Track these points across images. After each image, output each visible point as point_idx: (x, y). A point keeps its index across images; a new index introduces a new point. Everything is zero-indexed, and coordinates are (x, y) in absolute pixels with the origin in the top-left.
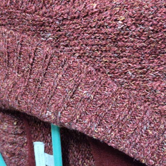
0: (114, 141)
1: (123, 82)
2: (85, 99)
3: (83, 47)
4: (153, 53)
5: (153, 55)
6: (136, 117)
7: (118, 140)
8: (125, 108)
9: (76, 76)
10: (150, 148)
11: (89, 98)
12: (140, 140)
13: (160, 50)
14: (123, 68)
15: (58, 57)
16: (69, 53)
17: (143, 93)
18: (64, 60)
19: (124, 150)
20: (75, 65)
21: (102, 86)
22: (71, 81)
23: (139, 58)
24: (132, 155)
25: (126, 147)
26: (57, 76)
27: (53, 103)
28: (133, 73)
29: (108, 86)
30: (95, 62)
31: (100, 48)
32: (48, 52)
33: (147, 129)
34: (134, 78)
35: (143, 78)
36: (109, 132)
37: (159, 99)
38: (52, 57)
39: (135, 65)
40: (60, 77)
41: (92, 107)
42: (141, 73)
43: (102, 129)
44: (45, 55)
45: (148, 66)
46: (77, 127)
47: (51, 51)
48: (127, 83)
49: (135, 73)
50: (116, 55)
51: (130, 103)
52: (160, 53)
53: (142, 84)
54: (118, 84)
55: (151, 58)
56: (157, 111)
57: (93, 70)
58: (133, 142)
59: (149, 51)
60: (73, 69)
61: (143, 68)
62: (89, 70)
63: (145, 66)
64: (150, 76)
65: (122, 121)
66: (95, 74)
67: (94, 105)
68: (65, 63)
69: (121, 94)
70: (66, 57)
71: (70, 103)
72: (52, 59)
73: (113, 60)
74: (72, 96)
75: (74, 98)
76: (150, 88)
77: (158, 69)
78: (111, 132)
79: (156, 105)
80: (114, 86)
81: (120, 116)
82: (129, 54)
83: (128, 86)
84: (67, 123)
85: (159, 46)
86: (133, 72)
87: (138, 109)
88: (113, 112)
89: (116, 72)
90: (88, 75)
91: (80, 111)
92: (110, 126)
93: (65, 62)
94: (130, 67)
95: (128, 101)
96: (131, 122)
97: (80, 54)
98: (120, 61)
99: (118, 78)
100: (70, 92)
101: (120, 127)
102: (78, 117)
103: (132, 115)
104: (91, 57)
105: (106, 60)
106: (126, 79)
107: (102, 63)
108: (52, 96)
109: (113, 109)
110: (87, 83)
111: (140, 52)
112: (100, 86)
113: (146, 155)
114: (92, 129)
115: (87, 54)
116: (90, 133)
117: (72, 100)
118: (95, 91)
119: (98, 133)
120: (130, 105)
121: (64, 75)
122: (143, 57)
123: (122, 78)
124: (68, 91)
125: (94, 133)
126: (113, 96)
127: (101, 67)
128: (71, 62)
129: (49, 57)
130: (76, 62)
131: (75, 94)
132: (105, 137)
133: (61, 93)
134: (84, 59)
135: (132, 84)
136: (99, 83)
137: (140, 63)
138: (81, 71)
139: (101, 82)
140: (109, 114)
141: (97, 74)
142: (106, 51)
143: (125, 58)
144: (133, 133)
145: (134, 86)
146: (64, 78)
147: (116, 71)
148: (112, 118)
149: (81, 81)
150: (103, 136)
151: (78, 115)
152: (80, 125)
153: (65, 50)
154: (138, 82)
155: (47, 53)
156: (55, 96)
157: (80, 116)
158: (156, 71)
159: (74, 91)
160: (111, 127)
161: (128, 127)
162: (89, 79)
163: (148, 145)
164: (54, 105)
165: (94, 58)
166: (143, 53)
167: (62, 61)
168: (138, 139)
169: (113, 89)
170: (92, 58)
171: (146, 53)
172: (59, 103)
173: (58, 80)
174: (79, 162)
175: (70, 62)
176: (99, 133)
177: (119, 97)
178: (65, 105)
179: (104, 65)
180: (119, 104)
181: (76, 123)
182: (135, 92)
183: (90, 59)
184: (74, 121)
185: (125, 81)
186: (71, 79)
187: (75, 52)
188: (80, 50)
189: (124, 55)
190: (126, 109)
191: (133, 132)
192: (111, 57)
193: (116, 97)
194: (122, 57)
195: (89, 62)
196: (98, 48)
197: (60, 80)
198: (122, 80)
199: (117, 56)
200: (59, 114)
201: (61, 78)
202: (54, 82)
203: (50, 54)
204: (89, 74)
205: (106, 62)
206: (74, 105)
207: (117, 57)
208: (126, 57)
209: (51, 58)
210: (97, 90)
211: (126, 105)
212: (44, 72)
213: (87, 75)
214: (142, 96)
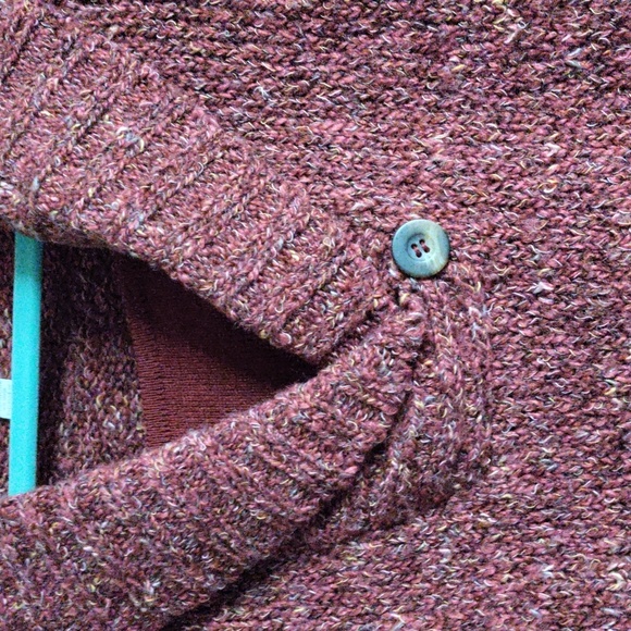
0: (189, 265)
1: (241, 118)
2: (121, 147)
3: (134, 5)
4: (329, 33)
5: (329, 40)
6: (261, 213)
7: (202, 266)
8: (232, 185)
9: (103, 84)
10: (287, 298)
11: (131, 147)
12: (261, 274)
13: (346, 25)
14: (246, 74)
15: (55, 29)
16: (93, 22)
17: (295, 151)
18: (72, 38)
19: (211, 296)
20: (102, 56)
21: (174, 122)
22: (84, 96)
23: (288, 44)
24: (232, 312)
25: (220, 287)
26: (44, 82)
27: (21, 155)
28: (270, 93)
29: (192, 124)
30: (166, 53)
31: (182, 9)
32: (25, 10)
33: (285, 246)
34: (274, 107)
35: (299, 110)
36: (180, 239)
37: (337, 169)
38: (37, 27)
39: (279, 68)
40: (53, 85)
41: (138, 172)
42: (294, 94)
43: (161, 231)
44: (16, 19)
45: (315, 72)
46: (86, 220)
47: (37, 9)
48: (252, 123)
49: (278, 94)
50: (226, 34)
51: (249, 172)
52: (346, 31)
53: (295, 125)
54: (227, 123)
55: (322, 48)
56: (326, 202)
57: (154, 76)
58: (242, 276)
59: (318, 26)
60: (97, 66)
61: (301, 78)
62: (143, 72)
63: (305, 71)
64: (318, 103)
65: (219, 217)
66: (159, 87)
67: (144, 167)
68: (72, 47)
69: (228, 150)
70: (77, 30)
71: (74, 156)
72: (36, 32)
73: (218, 49)
74: (83, 137)
75: (86, 143)
76: (315, 138)
77: (341, 82)
78: (184, 241)
79: (327, 187)
80: (210, 123)
81: (214, 203)
82: (264, 32)
83: (254, 130)
84: (56, 212)
85: (345, 12)
86: (272, 88)
87: (270, 193)
88: (197, 192)
89: (225, 86)
90: (137, 87)
91: (101, 177)
92: (181, 225)
93: (74, 42)
94: (265, 73)
95: (245, 168)
96: (244, 224)
97: (123, 29)
98: (238, 53)
99: (229, 106)
100: (78, 125)
101: (211, 232)
102: (91, 191)
103: (252, 207)
104: (154, 38)
105: (197, 49)
106: (250, 108)
107: (186, 57)
108: (19, 137)
109: (199, 184)
110: (131, 107)
111: (293, 29)
112: (169, 119)
113: (272, 317)
114: (131, 226)
115: (145, 29)
116: (120, 238)
117: (79, 148)
118: (152, 133)
119: (146, 238)
120: (247, 180)
121: (66, 81)
122: (303, 44)
123: (239, 105)
124: (70, 123)
125: (135, 239)
126: (203, 149)
127: (182, 72)
128: (93, 44)
129: (26, 27)
130: (107, 48)
131: (90, 133)
132: (164, 253)
133: (49, 128)
134: (136, 44)
135: (267, 126)
136: (166, 111)
137: (292, 63)
138: (119, 75)
139: (172, 110)
140: (184, 195)
141: (164, 88)
142: (198, 20)
143: (251, 46)
144: (245, 253)
145: (273, 132)
146: (65, 89)
147: (223, 83)
148: (192, 206)
149: (115, 101)
150: (161, 248)
151: (94, 185)
152: (94, 213)
153: (79, 12)
154: (282, 121)
155: (23, 13)
156: (29, 135)
157: (99, 190)
158: (335, 88)
159: (89, 123)
160: (186, 228)
161: (234, 235)
162: (141, 98)
163: (282, 290)
164: (23, 160)
165: (163, 43)
166: (301, 32)
167: (65, 41)
168: (256, 271)
169: (205, 133)
170: (159, 40)
171: (309, 31)
172: (40, 153)
173: (46, 91)
174: (94, 402)
175: (90, 46)
176: (150, 239)
177: (220, 154)
178: (58, 158)
179: (191, 64)
180: (218, 173)
181: (84, 208)
182: (273, 148)
183: (152, 44)
184: (78, 203)
185: (249, 114)
186: (85, 91)
187: (109, 21)
188: (124, 15)
189: (250, 37)
190: (236, 188)
191: (245, 249)
192: (212, 39)
193: (211, 154)
194: (244, 41)
195: (149, 53)
196: (178, 11)
197: (52, 93)
198: (238, 112)
199: (228, 36)
200: (35, 184)
201: (56, 88)
202: (31, 98)
203: (31, 17)
204: (143, 85)
205: (199, 54)
206: (85, 163)
207: (229, 39)
208: (255, 42)
209: (33, 29)
210: (160, 129)
211: (236, 179)
212: (6, 69)
213: (134, 86)
214: (292, 159)
